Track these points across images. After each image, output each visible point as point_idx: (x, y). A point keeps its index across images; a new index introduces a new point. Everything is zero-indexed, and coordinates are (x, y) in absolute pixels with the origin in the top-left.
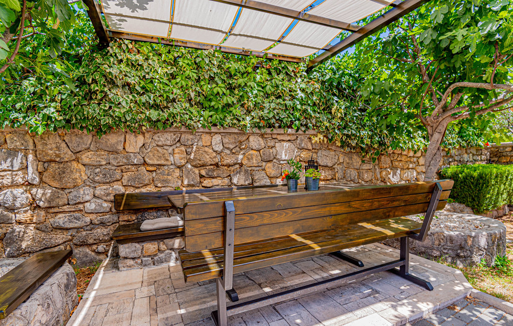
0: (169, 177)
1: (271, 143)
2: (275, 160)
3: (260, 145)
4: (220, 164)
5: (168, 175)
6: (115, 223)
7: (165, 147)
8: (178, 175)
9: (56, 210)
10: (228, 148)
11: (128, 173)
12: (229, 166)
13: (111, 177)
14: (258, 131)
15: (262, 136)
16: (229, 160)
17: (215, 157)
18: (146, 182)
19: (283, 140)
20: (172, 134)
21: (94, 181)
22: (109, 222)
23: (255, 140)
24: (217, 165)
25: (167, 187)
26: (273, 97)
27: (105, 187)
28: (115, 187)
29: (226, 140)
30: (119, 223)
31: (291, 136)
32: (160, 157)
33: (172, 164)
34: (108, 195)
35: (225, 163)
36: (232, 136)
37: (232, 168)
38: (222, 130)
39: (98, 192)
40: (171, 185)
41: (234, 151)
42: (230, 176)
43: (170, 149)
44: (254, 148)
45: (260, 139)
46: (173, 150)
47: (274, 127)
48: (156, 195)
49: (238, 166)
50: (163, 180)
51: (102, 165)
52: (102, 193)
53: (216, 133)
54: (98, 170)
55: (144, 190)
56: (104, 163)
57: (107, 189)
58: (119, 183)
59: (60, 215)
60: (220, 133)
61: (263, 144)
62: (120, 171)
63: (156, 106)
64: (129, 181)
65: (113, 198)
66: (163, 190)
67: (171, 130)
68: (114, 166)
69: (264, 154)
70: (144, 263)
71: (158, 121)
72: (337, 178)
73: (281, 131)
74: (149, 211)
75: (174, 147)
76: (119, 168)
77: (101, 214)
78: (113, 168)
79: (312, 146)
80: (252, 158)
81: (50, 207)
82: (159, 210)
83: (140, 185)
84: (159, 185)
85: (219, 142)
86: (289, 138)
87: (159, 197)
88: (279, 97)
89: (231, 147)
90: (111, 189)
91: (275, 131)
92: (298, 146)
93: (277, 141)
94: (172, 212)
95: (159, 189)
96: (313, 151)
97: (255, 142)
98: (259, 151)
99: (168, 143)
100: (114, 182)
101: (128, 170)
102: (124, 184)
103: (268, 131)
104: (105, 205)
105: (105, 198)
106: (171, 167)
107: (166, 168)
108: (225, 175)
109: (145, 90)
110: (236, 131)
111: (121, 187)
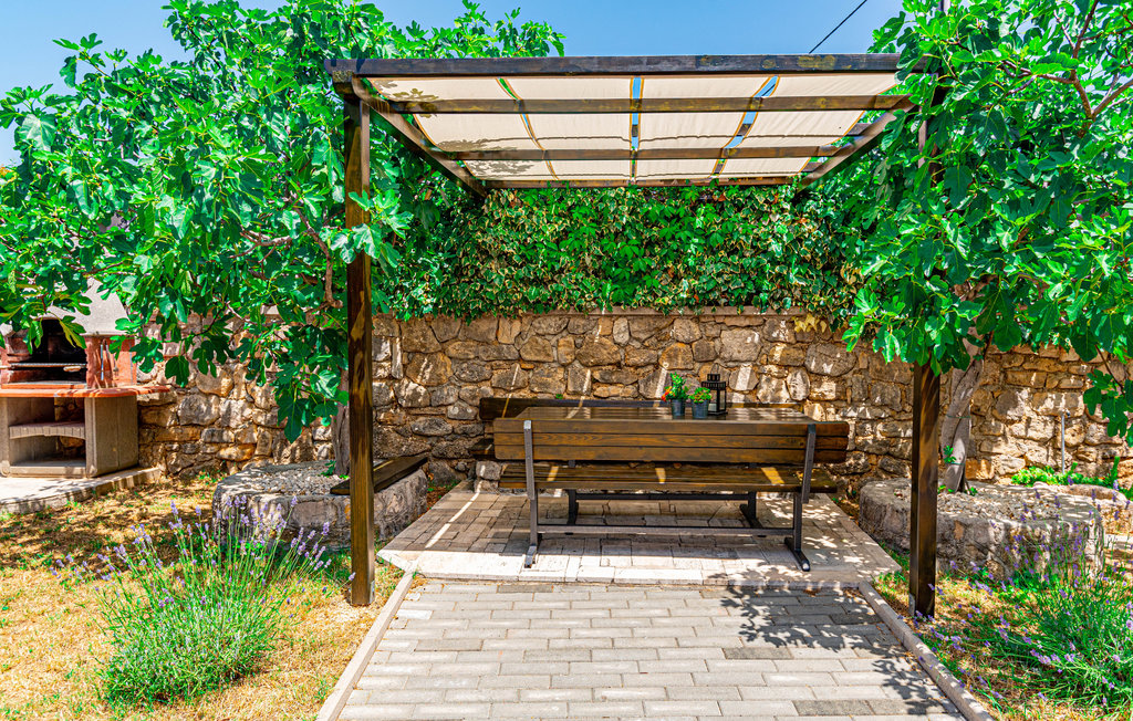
0: (550, 380)
1: (714, 332)
2: (717, 361)
3: (692, 334)
4: (623, 363)
5: (548, 376)
6: (477, 435)
7: (547, 337)
8: (561, 376)
9: (417, 411)
10: (638, 339)
11: (499, 371)
12: (637, 367)
13: (479, 375)
14: (688, 312)
15: (697, 319)
16: (637, 359)
17: (616, 353)
18: (520, 385)
19: (736, 327)
20: (557, 319)
21: (460, 380)
22: (472, 433)
23: (684, 326)
24: (618, 365)
25: (546, 392)
26: (722, 252)
27: (471, 387)
28: (482, 388)
29: (635, 327)
30: (483, 436)
31: (753, 319)
32: (539, 351)
33: (554, 361)
34: (474, 397)
35: (631, 362)
36: (645, 320)
37: (642, 371)
38: (629, 312)
39: (463, 394)
40: (550, 390)
41: (646, 344)
42: (637, 382)
43: (554, 340)
44: (681, 339)
45: (693, 325)
46: (558, 341)
47: (718, 304)
48: (531, 403)
49: (651, 368)
50: (541, 384)
51: (469, 359)
52: (468, 395)
53: (620, 316)
54: (465, 365)
55: (516, 395)
56: (472, 356)
57: (473, 391)
58: (488, 383)
59: (421, 418)
60: (625, 316)
61: (698, 333)
62: (489, 368)
63: (538, 282)
64: (499, 381)
65: (479, 402)
66: (540, 396)
67: (556, 313)
68: (483, 360)
69: (698, 350)
71: (538, 302)
72: (849, 399)
73: (734, 311)
75: (559, 337)
76: (488, 364)
77: (464, 422)
78: (482, 363)
79: (795, 337)
80: (676, 356)
81: (411, 408)
83: (513, 388)
84: (536, 389)
85: (623, 329)
86: (747, 322)
88: (733, 251)
89: (643, 336)
90: (478, 390)
91: (720, 311)
92: (766, 337)
93: (724, 327)
95: (535, 395)
96: (798, 345)
97: (682, 329)
98: (690, 344)
99: (552, 331)
100: (482, 381)
101: (499, 367)
102: (493, 385)
103: (708, 311)
104: (470, 411)
105: (470, 402)
106: (554, 365)
107: (546, 366)
108: (630, 381)
109: (526, 261)
110: (652, 312)
111: (489, 389)
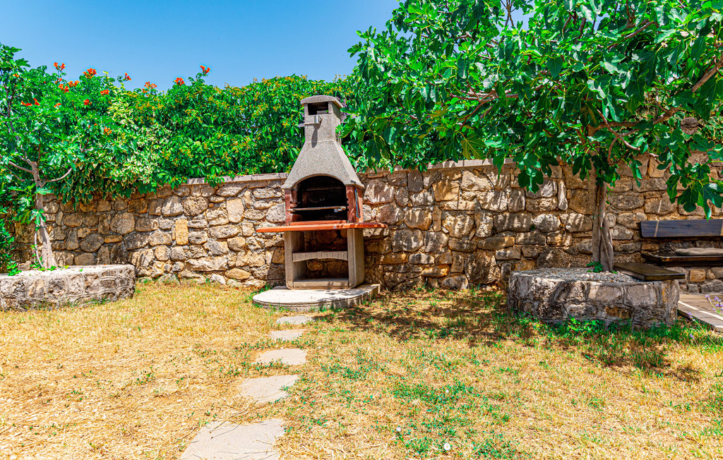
6: (637, 251)
9: (582, 235)
11: (652, 200)
13: (634, 204)
18: (672, 209)
20: (702, 155)
21: (617, 208)
22: (632, 250)
27: (628, 214)
28: (638, 214)
30: (640, 252)
34: (631, 222)
39: (621, 219)
40: (699, 213)
48: (685, 224)
51: (625, 192)
52: (626, 220)
54: (621, 197)
55: (668, 218)
56: (627, 189)
57: (629, 216)
58: (641, 210)
59: (586, 240)
62: (643, 198)
64: (653, 207)
65: (636, 225)
66: (690, 218)
68: (637, 192)
70: (690, 289)
74: (674, 241)
76: (642, 195)
77: (624, 242)
78: (636, 194)
81: (577, 232)
82: (684, 241)
83: (665, 213)
84: (685, 213)
87: (688, 226)
90: (634, 216)
94: (700, 244)
95: (685, 218)
100: (636, 209)
101: (652, 197)
102: (647, 211)
104: (628, 232)
105: (628, 225)
111: (644, 215)
